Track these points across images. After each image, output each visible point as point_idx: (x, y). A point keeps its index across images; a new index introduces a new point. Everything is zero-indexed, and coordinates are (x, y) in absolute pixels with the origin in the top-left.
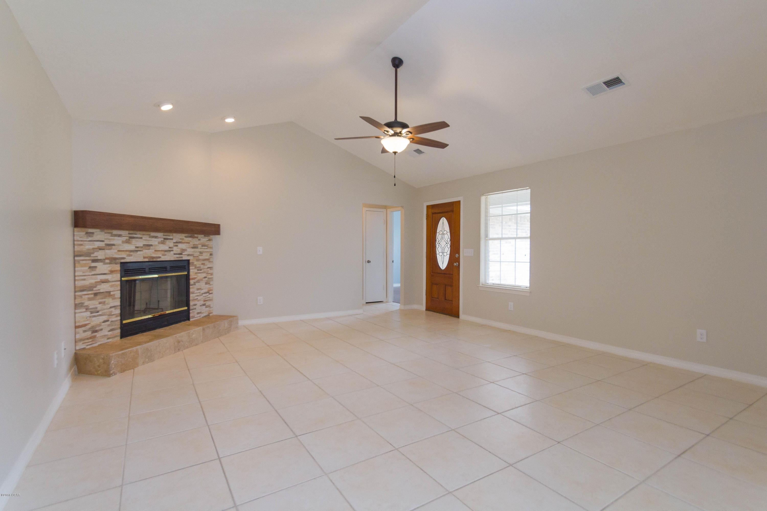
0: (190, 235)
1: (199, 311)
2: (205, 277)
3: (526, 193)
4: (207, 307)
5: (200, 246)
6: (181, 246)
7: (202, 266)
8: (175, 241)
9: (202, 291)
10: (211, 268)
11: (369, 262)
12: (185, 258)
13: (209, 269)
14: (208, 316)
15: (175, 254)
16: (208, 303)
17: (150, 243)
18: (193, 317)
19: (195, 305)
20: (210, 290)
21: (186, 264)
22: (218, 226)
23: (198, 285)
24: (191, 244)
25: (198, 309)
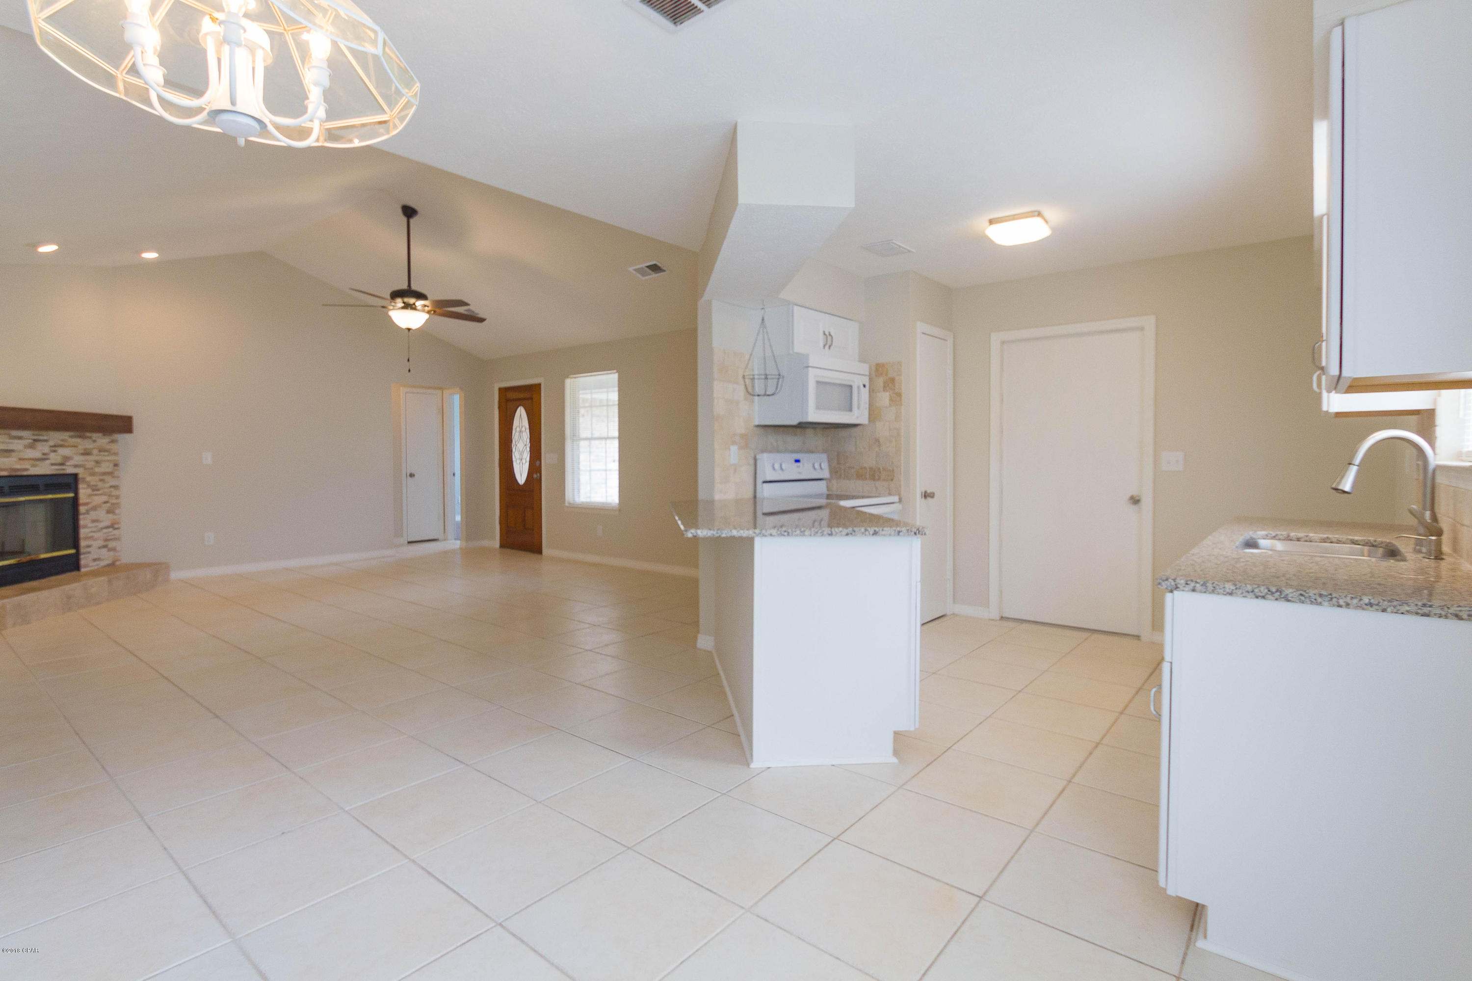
0: (78, 434)
1: (95, 557)
2: (106, 502)
3: (612, 378)
4: (110, 550)
5: (95, 452)
6: (62, 451)
7: (100, 484)
8: (51, 443)
9: (101, 525)
10: (116, 487)
11: (412, 475)
12: (70, 470)
13: (112, 489)
14: (113, 564)
15: (52, 464)
16: (111, 544)
17: (11, 447)
18: (86, 566)
19: (89, 546)
20: (115, 524)
21: (71, 480)
22: (129, 419)
23: (93, 515)
24: (81, 448)
25: (95, 553)
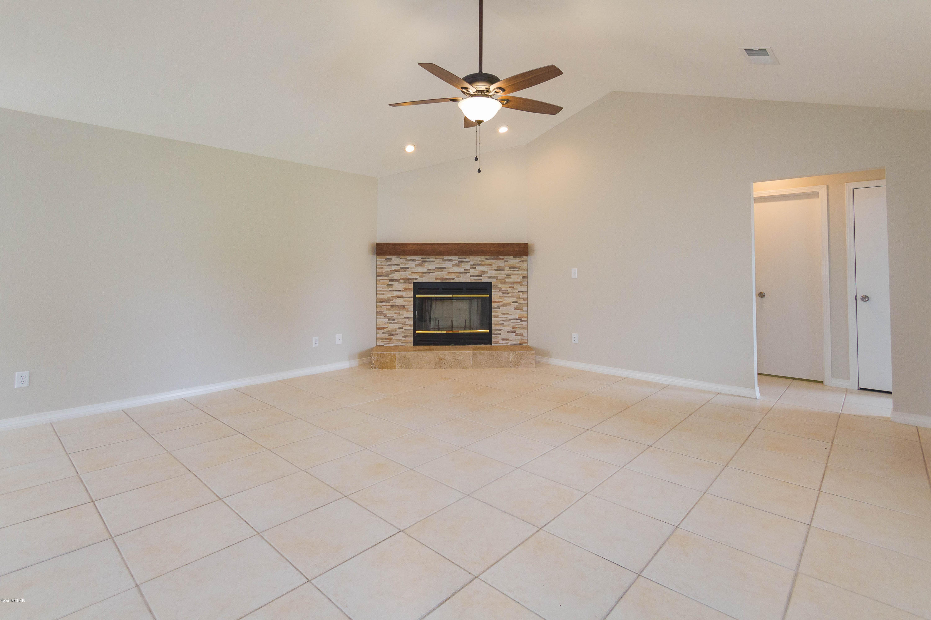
0: (492, 257)
1: (505, 337)
2: (514, 301)
4: (517, 335)
5: (507, 268)
6: (480, 268)
7: (510, 290)
8: (472, 263)
9: (510, 317)
10: (524, 292)
12: (485, 280)
13: (521, 294)
14: (520, 344)
15: (472, 276)
16: (519, 331)
18: (497, 342)
19: (500, 330)
20: (523, 317)
21: (486, 286)
22: (526, 246)
23: (503, 309)
24: (495, 266)
25: (504, 335)
